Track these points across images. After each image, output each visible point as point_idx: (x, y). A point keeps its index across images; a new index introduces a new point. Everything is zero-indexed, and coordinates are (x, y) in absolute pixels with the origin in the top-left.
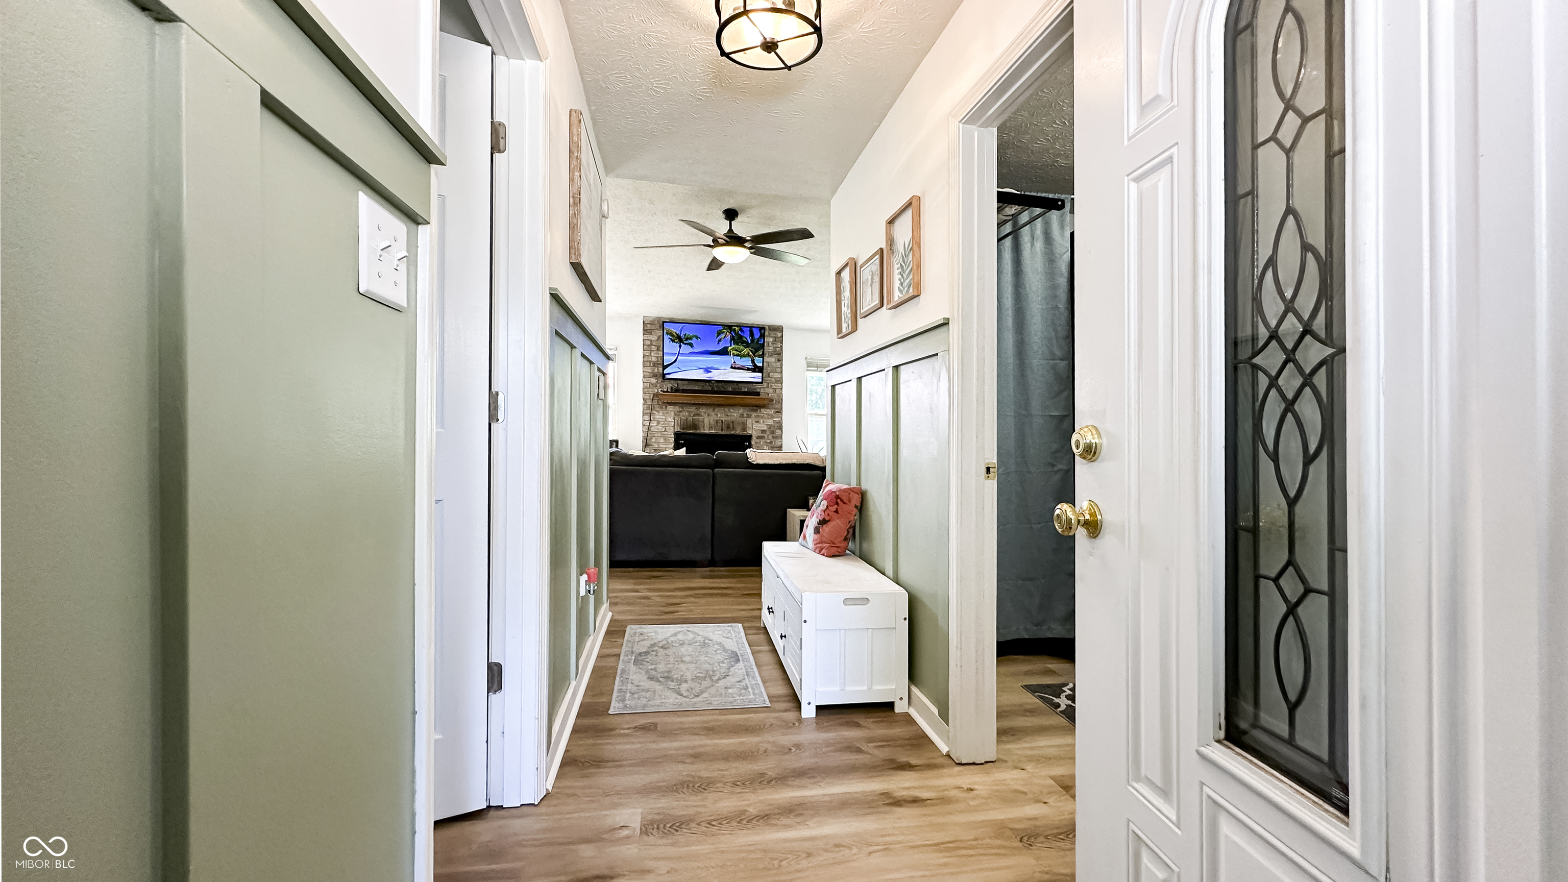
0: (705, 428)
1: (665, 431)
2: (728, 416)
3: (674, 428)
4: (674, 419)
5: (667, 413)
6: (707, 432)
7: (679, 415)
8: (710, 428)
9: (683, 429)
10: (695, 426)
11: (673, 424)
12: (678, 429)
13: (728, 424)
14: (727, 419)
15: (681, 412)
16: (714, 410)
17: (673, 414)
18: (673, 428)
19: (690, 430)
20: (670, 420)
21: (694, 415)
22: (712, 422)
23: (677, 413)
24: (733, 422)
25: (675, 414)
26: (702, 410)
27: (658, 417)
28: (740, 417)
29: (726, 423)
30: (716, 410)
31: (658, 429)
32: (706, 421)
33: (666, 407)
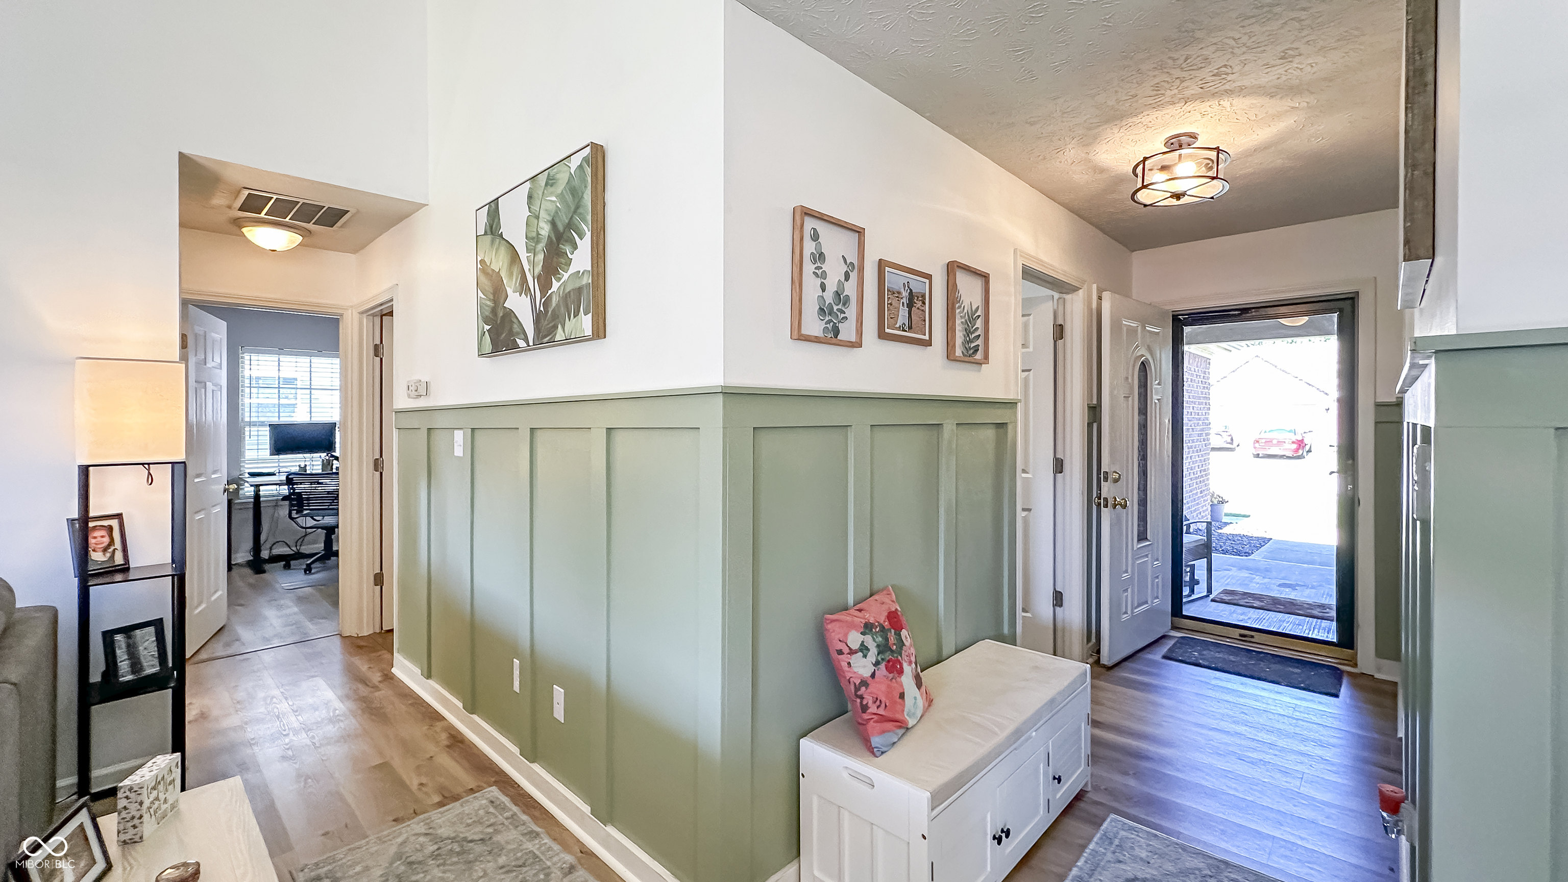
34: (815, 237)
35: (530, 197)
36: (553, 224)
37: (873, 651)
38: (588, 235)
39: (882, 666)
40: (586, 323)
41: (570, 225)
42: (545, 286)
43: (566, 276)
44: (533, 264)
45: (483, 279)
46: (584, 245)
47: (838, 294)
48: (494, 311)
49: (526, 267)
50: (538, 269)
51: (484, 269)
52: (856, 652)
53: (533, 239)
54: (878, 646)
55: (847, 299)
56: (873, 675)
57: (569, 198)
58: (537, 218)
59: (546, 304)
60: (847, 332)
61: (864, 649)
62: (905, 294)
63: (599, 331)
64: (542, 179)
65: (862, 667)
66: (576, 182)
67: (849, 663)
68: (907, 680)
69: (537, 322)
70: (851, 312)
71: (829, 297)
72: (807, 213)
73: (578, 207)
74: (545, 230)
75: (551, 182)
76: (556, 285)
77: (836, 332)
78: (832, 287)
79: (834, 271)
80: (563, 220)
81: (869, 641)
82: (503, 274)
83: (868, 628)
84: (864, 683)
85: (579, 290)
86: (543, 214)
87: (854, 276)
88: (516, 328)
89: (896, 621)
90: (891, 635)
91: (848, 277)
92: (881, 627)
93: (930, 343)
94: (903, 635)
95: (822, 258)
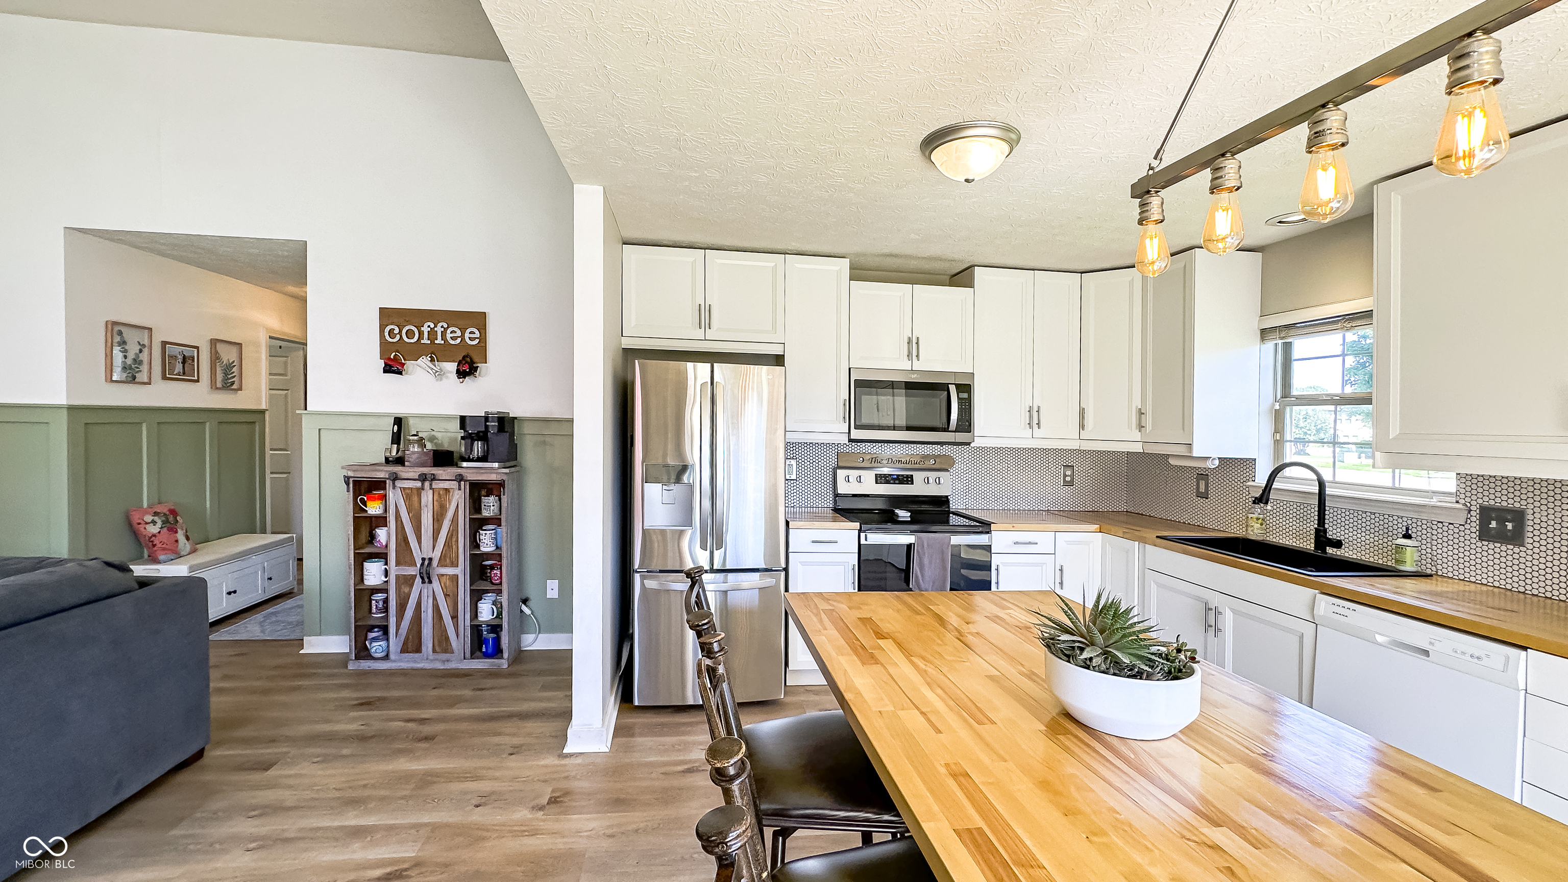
34: (120, 333)
37: (159, 524)
39: (166, 528)
47: (134, 360)
52: (149, 523)
54: (162, 521)
55: (141, 361)
56: (159, 532)
60: (142, 377)
61: (154, 522)
62: (180, 357)
65: (153, 529)
67: (145, 528)
68: (180, 536)
70: (145, 368)
71: (129, 361)
72: (115, 323)
77: (134, 378)
78: (131, 356)
79: (133, 349)
81: (156, 518)
83: (156, 514)
84: (154, 535)
87: (146, 351)
89: (173, 512)
90: (171, 518)
91: (141, 351)
92: (165, 514)
93: (198, 381)
94: (178, 518)
95: (124, 343)
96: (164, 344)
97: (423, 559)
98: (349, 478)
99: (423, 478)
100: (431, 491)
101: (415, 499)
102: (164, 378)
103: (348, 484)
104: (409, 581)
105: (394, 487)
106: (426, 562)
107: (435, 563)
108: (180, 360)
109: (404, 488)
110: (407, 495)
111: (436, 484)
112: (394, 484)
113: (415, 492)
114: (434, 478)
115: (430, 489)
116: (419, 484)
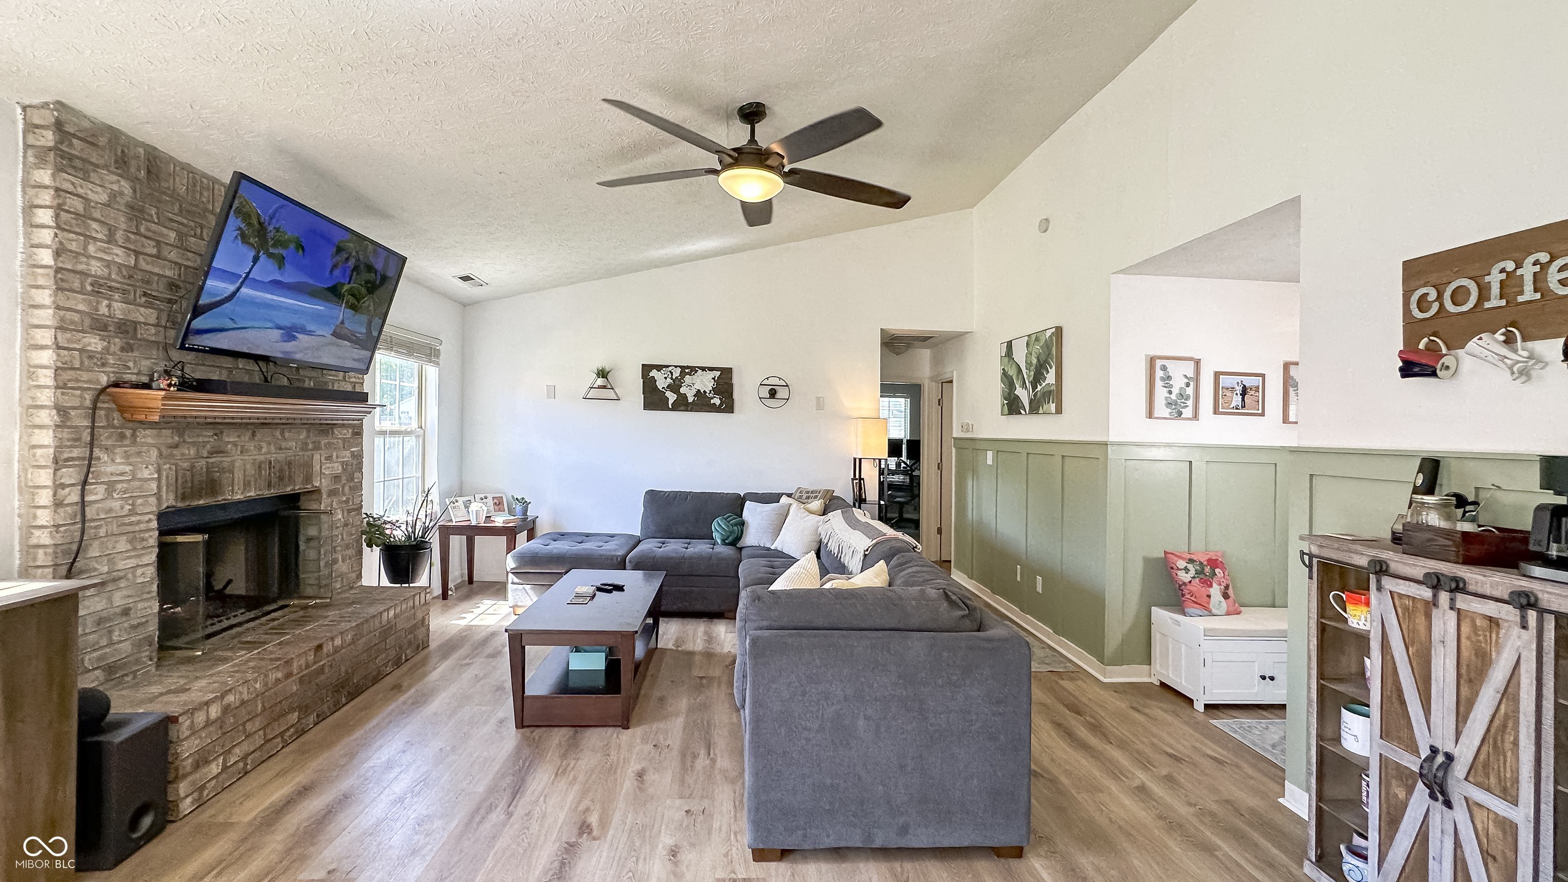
0: (236, 488)
1: (133, 512)
2: (280, 449)
3: (159, 499)
4: (159, 471)
5: (139, 453)
6: (239, 497)
7: (172, 456)
8: (247, 485)
9: (184, 498)
10: (212, 486)
11: (154, 486)
12: (169, 500)
13: (281, 471)
14: (281, 456)
15: (176, 446)
16: (254, 434)
17: (154, 453)
18: (153, 500)
19: (201, 497)
20: (146, 474)
21: (211, 453)
22: (251, 470)
23: (165, 451)
24: (290, 463)
25: (161, 455)
26: (230, 437)
27: (110, 469)
28: (302, 449)
29: (277, 467)
30: (259, 436)
31: (110, 510)
32: (238, 464)
33: (134, 436)
34: (1164, 368)
35: (1027, 344)
36: (1038, 359)
37: (1192, 572)
38: (1054, 367)
39: (1197, 580)
40: (1053, 407)
41: (1046, 361)
42: (1034, 388)
43: (1044, 384)
44: (1029, 376)
45: (1004, 378)
46: (1052, 371)
47: (1180, 395)
48: (1009, 394)
49: (1025, 377)
50: (1031, 379)
51: (1005, 373)
52: (1181, 570)
53: (1029, 364)
54: (1197, 570)
55: (1188, 396)
56: (1190, 582)
57: (1046, 349)
58: (1031, 354)
59: (1035, 395)
60: (1188, 412)
61: (1187, 570)
62: (1239, 388)
63: (1059, 411)
64: (1034, 337)
65: (1184, 577)
66: (1049, 343)
67: (1177, 574)
68: (1215, 591)
69: (1031, 402)
70: (1191, 402)
71: (1173, 397)
72: (1157, 357)
73: (1049, 354)
74: (1035, 361)
75: (1037, 339)
76: (1039, 388)
77: (1180, 414)
78: (1175, 391)
79: (1178, 383)
80: (1043, 358)
81: (1190, 566)
82: (1014, 377)
83: (1191, 561)
84: (1185, 584)
85: (1050, 392)
86: (1033, 353)
87: (1193, 383)
88: (1020, 404)
89: (1214, 563)
90: (1207, 569)
91: (1188, 385)
92: (1201, 563)
93: (1263, 414)
94: (1217, 571)
95: (1169, 378)
96: (1217, 375)
97: (1434, 751)
98: (1311, 556)
99: (1435, 582)
100: (1453, 615)
101: (1421, 620)
102: (1216, 411)
103: (1310, 567)
104: (1407, 779)
105: (1379, 588)
106: (1440, 759)
107: (1460, 769)
108: (1238, 392)
109: (1401, 596)
110: (1406, 609)
111: (1464, 601)
112: (1379, 581)
113: (1419, 605)
114: (1458, 587)
115: (1451, 608)
116: (1426, 593)
